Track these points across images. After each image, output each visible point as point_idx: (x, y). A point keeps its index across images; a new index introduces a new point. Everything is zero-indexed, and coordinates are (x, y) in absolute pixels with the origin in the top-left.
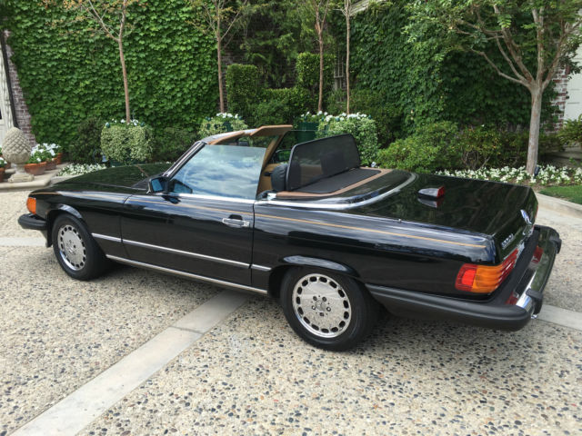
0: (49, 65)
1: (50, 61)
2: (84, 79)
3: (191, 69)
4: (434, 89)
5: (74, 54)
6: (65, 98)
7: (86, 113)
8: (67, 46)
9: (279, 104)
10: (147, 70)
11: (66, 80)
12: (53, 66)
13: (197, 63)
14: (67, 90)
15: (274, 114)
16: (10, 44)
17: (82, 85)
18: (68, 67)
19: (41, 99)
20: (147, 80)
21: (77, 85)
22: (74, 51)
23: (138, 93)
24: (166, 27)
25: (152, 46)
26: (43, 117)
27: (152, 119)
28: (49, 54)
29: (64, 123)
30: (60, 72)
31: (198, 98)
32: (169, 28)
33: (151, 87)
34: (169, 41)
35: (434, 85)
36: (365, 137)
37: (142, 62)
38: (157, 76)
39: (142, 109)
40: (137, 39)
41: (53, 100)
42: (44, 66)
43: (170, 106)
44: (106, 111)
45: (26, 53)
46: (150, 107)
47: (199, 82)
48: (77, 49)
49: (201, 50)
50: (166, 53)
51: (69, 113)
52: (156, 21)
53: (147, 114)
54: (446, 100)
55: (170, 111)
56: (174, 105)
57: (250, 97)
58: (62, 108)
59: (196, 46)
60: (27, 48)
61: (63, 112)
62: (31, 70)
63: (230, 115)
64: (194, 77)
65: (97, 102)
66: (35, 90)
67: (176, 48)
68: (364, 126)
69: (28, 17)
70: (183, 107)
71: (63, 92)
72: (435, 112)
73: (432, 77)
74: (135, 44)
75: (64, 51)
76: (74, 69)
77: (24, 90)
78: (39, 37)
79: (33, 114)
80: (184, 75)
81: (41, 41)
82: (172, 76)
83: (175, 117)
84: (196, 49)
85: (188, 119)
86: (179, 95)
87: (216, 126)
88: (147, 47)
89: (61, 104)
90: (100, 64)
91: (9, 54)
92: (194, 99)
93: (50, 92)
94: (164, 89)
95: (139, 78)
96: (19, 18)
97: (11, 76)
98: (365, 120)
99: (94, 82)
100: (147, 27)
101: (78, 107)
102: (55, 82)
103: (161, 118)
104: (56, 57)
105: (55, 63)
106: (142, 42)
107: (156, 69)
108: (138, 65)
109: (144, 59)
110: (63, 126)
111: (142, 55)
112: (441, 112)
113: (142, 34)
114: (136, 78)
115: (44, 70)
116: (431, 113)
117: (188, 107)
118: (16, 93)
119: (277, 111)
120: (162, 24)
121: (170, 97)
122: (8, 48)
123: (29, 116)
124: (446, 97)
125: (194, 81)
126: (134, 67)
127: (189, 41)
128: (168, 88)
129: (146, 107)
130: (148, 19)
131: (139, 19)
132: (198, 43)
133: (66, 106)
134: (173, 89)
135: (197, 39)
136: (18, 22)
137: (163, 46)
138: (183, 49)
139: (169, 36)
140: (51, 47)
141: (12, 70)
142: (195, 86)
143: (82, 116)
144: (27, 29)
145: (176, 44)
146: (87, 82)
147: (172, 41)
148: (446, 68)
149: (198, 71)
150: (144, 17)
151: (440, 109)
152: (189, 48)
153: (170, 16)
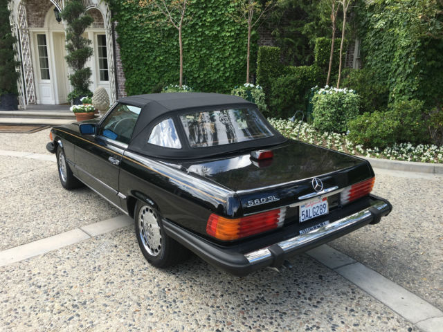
0: (139, 45)
1: (139, 42)
2: (160, 55)
3: (232, 50)
4: (409, 71)
5: (154, 38)
6: (146, 68)
7: (159, 79)
8: (150, 32)
9: (292, 78)
10: (201, 50)
11: (149, 56)
12: (141, 46)
13: (237, 45)
14: (148, 63)
15: (287, 86)
16: (117, 31)
17: (158, 59)
18: (150, 47)
19: (132, 68)
20: (201, 57)
21: (155, 59)
22: (155, 36)
23: (194, 66)
24: (218, 18)
25: (207, 32)
26: (132, 81)
27: (202, 85)
28: (139, 38)
29: (145, 86)
30: (145, 50)
31: (235, 71)
32: (220, 19)
33: (204, 62)
34: (219, 29)
35: (410, 67)
36: (347, 108)
37: (199, 44)
38: (208, 55)
39: (196, 78)
40: (197, 27)
41: (139, 70)
42: (136, 46)
43: (215, 77)
44: (172, 78)
45: (125, 36)
46: (201, 77)
47: (237, 59)
48: (157, 34)
49: (242, 36)
50: (216, 37)
51: (148, 79)
52: (211, 14)
53: (199, 82)
54: (421, 81)
55: (215, 80)
56: (218, 76)
57: (271, 71)
58: (144, 75)
59: (238, 32)
60: (126, 34)
61: (144, 78)
62: (127, 48)
63: (252, 85)
64: (234, 56)
65: (167, 72)
66: (129, 62)
67: (223, 34)
68: (347, 99)
69: (128, 12)
70: (224, 78)
71: (146, 64)
72: (409, 91)
73: (409, 60)
74: (196, 31)
75: (149, 36)
76: (154, 48)
77: (123, 62)
78: (134, 26)
79: (127, 78)
80: (227, 54)
81: (135, 29)
82: (218, 55)
83: (218, 84)
84: (238, 35)
85: (227, 87)
86: (222, 69)
87: (240, 93)
88: (203, 33)
89: (144, 72)
90: (171, 45)
91: (116, 37)
92: (233, 72)
93: (137, 64)
94: (212, 64)
95: (195, 56)
96: (123, 13)
97: (117, 52)
98: (351, 94)
99: (166, 57)
100: (204, 18)
101: (155, 75)
102: (141, 57)
103: (208, 85)
104: (143, 40)
105: (142, 44)
106: (200, 30)
107: (208, 49)
108: (196, 46)
109: (200, 41)
110: (144, 88)
111: (199, 39)
112: (415, 91)
113: (200, 24)
114: (193, 56)
115: (135, 48)
116: (406, 91)
117: (227, 78)
118: (118, 64)
119: (290, 84)
120: (215, 16)
121: (215, 70)
122: (116, 33)
123: (125, 80)
124: (421, 78)
125: (234, 58)
126: (193, 48)
127: (233, 29)
128: (215, 63)
129: (199, 76)
130: (206, 12)
131: (200, 13)
132: (239, 30)
133: (147, 74)
134: (218, 64)
135: (239, 27)
136: (123, 15)
137: (214, 33)
138: (228, 34)
139: (219, 25)
140: (141, 33)
141: (117, 49)
142: (234, 62)
143: (157, 81)
144: (127, 21)
145: (224, 31)
146: (161, 58)
147: (221, 28)
148: (423, 53)
149: (237, 51)
150: (203, 11)
151: (415, 88)
152: (233, 34)
153: (221, 10)
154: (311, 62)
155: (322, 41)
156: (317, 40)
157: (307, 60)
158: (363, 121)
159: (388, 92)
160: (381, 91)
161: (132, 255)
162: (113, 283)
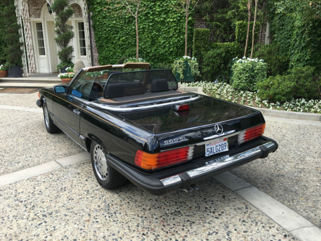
0: (107, 29)
1: (108, 27)
2: (122, 37)
3: (175, 31)
4: (303, 45)
5: (119, 24)
6: (113, 46)
7: (122, 54)
8: (116, 20)
9: (218, 51)
10: (152, 32)
11: (115, 37)
12: (109, 30)
13: (178, 28)
14: (114, 42)
15: (214, 58)
16: (92, 19)
17: (121, 39)
18: (116, 31)
19: (103, 46)
20: (152, 37)
21: (119, 39)
22: (119, 22)
23: (147, 44)
24: (164, 9)
25: (156, 19)
26: (103, 55)
27: (153, 58)
28: (108, 24)
29: (112, 59)
30: (112, 33)
31: (177, 47)
32: (166, 9)
33: (154, 41)
34: (165, 16)
35: (304, 42)
36: (257, 73)
37: (151, 28)
38: (157, 35)
39: (149, 53)
40: (149, 15)
41: (108, 47)
42: (105, 30)
43: (162, 51)
44: (131, 53)
45: (98, 23)
46: (152, 51)
47: (178, 38)
48: (120, 21)
49: (182, 21)
50: (163, 23)
51: (114, 53)
52: (159, 5)
53: (151, 55)
54: (312, 52)
55: (162, 54)
56: (164, 51)
57: (204, 47)
58: (111, 51)
59: (179, 18)
60: (98, 21)
61: (112, 53)
62: (99, 32)
63: (189, 57)
64: (176, 36)
65: (127, 48)
66: (101, 42)
67: (168, 20)
68: (258, 67)
69: (100, 5)
70: (169, 52)
71: (112, 43)
72: (304, 60)
73: (304, 36)
74: (148, 18)
75: (114, 22)
76: (118, 31)
77: (96, 42)
78: (104, 15)
79: (99, 53)
80: (171, 35)
81: (105, 18)
82: (164, 35)
83: (165, 57)
84: (179, 20)
85: (171, 58)
86: (167, 45)
87: (180, 63)
88: (153, 20)
89: (112, 49)
90: (130, 29)
91: (91, 24)
92: (175, 48)
93: (107, 43)
94: (160, 42)
95: (148, 36)
96: (96, 6)
97: (92, 34)
98: (261, 63)
99: (127, 38)
100: (154, 9)
101: (119, 51)
102: (109, 38)
103: (157, 58)
104: (111, 26)
105: (110, 29)
106: (151, 17)
107: (157, 31)
108: (148, 29)
109: (152, 26)
110: (111, 60)
111: (151, 24)
112: (308, 60)
113: (151, 13)
114: (147, 36)
115: (105, 32)
116: (301, 60)
117: (172, 52)
118: (93, 43)
119: (217, 56)
120: (162, 7)
121: (163, 47)
122: (91, 21)
123: (98, 55)
124: (313, 50)
125: (176, 38)
126: (146, 30)
127: (175, 16)
128: (162, 42)
129: (151, 51)
130: (155, 4)
131: (151, 5)
132: (180, 17)
133: (114, 50)
134: (165, 42)
135: (180, 15)
136: (96, 8)
137: (162, 19)
138: (172, 20)
139: (165, 13)
140: (109, 20)
141: (92, 32)
142: (176, 41)
143: (120, 55)
144: (99, 12)
145: (168, 18)
146: (124, 38)
147: (167, 16)
148: (314, 31)
149: (179, 32)
150: (153, 4)
151: (308, 58)
152: (175, 19)
153: (167, 2)
154: (233, 39)
155: (241, 24)
156: (237, 23)
157: (230, 38)
158: (268, 83)
159: (289, 61)
160: (284, 60)
161: (89, 180)
162: (73, 199)
